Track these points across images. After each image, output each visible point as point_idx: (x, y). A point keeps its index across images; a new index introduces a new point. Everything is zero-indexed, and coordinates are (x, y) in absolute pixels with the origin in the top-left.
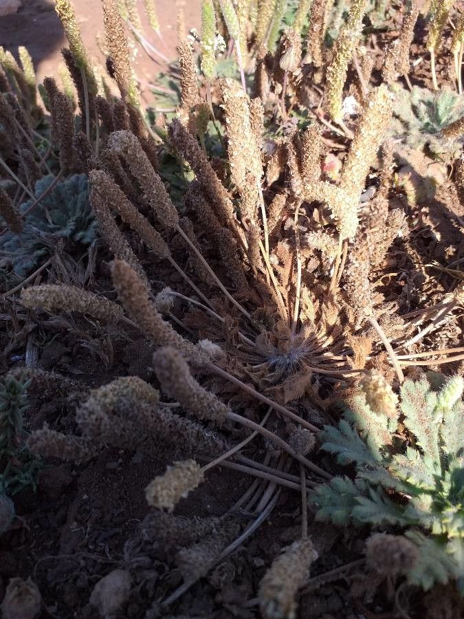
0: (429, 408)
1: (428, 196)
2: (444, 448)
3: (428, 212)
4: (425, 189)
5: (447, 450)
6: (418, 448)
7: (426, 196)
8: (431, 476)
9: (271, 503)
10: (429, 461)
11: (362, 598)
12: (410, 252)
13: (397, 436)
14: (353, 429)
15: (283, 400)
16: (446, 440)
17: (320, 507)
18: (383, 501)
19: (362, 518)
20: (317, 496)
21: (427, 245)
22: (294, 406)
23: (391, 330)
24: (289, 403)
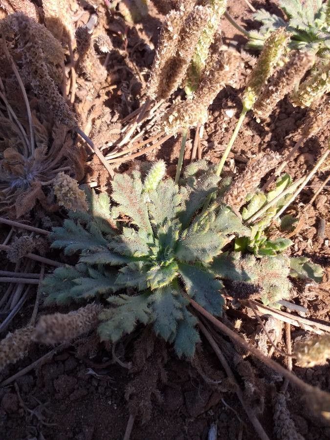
0: (137, 193)
1: (142, 14)
2: (153, 221)
3: (142, 28)
4: (137, 8)
5: (155, 222)
6: (133, 226)
7: (140, 14)
8: (146, 245)
9: (22, 299)
10: (143, 234)
11: (87, 356)
12: (131, 65)
13: (121, 220)
14: (76, 224)
15: (16, 216)
16: (154, 215)
17: (47, 295)
18: (104, 275)
19: (78, 295)
20: (44, 286)
21: (143, 56)
22: (27, 219)
23: (108, 135)
24: (22, 217)
